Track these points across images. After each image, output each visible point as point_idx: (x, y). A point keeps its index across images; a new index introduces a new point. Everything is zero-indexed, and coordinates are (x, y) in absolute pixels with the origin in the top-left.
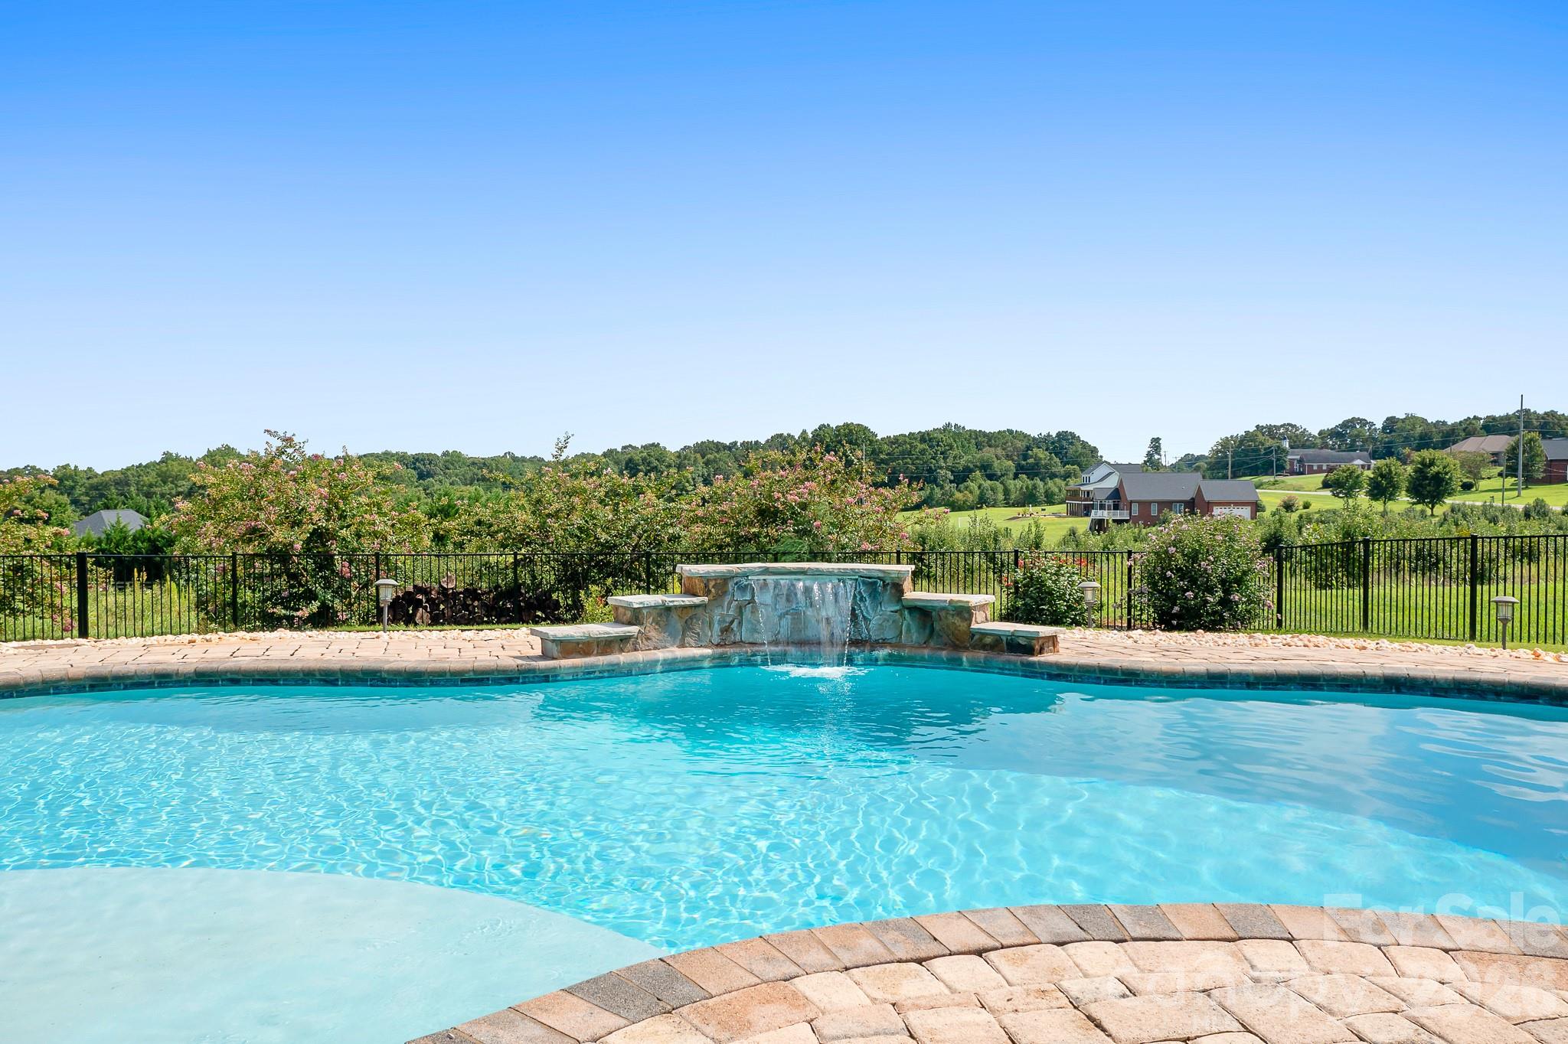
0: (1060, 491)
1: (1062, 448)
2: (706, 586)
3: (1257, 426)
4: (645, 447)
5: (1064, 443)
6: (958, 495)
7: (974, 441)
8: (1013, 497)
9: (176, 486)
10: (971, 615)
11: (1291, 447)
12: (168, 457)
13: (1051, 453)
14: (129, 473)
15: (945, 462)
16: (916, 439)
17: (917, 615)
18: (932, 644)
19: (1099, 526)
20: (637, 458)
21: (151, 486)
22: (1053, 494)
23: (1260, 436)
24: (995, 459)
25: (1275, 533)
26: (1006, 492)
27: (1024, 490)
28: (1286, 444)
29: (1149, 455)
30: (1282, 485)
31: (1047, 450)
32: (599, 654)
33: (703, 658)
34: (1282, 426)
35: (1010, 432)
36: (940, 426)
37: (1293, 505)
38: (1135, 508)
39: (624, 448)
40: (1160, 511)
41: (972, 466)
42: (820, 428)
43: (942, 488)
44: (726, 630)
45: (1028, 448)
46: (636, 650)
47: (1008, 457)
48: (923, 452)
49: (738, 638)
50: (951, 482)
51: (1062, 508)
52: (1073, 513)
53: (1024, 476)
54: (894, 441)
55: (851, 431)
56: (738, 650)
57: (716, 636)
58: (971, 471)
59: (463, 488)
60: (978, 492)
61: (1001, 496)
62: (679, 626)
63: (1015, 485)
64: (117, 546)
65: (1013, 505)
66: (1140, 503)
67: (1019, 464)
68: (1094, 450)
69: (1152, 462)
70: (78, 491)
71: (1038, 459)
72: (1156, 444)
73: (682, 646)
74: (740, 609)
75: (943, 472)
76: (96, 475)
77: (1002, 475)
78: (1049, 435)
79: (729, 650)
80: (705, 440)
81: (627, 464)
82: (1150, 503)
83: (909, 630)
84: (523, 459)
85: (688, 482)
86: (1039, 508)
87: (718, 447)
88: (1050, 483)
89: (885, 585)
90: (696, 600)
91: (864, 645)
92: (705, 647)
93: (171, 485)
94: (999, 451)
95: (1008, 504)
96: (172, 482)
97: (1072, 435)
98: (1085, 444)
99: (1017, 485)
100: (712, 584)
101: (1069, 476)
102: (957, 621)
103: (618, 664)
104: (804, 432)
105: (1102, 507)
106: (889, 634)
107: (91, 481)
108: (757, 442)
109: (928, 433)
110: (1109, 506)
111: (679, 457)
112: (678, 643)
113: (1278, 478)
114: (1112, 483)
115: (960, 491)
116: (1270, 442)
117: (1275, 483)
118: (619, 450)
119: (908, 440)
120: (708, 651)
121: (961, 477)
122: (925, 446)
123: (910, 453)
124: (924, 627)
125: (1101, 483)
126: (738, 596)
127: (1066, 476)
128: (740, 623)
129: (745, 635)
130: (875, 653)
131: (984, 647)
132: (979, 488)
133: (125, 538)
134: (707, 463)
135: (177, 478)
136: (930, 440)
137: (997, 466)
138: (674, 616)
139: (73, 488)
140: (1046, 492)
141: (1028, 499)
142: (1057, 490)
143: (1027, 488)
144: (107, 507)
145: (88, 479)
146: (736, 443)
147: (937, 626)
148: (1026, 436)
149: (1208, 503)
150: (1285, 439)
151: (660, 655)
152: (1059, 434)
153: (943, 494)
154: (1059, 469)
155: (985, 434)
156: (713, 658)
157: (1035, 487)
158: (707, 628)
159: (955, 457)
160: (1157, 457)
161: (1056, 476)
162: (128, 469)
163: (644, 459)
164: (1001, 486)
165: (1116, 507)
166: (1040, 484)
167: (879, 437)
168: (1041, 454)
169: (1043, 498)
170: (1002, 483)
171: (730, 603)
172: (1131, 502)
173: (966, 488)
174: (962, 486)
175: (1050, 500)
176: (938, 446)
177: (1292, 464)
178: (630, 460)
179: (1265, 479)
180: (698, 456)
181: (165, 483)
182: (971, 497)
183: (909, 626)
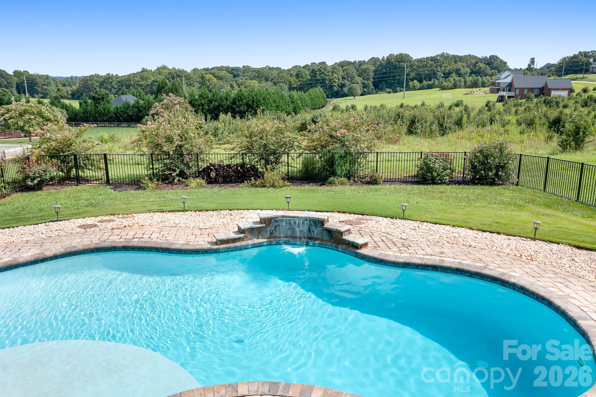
0: (488, 81)
1: (491, 62)
2: (265, 221)
3: (580, 52)
4: (320, 63)
5: (492, 60)
6: (445, 84)
7: (453, 60)
8: (468, 84)
9: (147, 81)
10: (343, 234)
11: (594, 61)
12: (144, 70)
13: (486, 65)
14: (130, 76)
15: (441, 69)
16: (429, 59)
17: (327, 232)
18: (332, 240)
19: (501, 99)
20: (316, 69)
21: (138, 81)
22: (485, 83)
23: (580, 56)
24: (462, 68)
25: (559, 117)
26: (465, 82)
27: (473, 81)
28: (591, 60)
29: (529, 65)
30: (586, 79)
31: (485, 63)
32: (232, 243)
33: (264, 242)
34: (591, 52)
35: (470, 55)
36: (440, 53)
37: (587, 90)
38: (518, 91)
39: (312, 64)
40: (528, 92)
41: (452, 71)
42: (390, 56)
43: (439, 80)
44: (271, 233)
45: (477, 63)
46: (243, 241)
47: (468, 66)
48: (432, 65)
49: (275, 235)
50: (443, 77)
51: (487, 89)
52: (492, 92)
53: (474, 75)
54: (420, 61)
55: (402, 57)
56: (274, 239)
57: (268, 235)
58: (451, 73)
59: (250, 81)
60: (453, 82)
61: (463, 84)
62: (257, 233)
63: (469, 79)
64: (127, 110)
65: (468, 88)
66: (520, 89)
67: (472, 70)
68: (505, 63)
69: (530, 69)
70: (113, 84)
71: (480, 68)
72: (533, 61)
73: (258, 238)
74: (276, 227)
75: (439, 73)
76: (119, 77)
77: (464, 75)
78: (486, 57)
79: (272, 240)
80: (343, 60)
81: (312, 71)
82: (524, 89)
83: (325, 236)
84: (273, 68)
85: (336, 78)
86: (478, 89)
87: (349, 63)
88: (484, 78)
89: (319, 222)
90: (262, 225)
91: (312, 239)
92: (265, 239)
93: (145, 81)
94: (464, 64)
95: (466, 87)
96: (145, 80)
97: (496, 57)
98: (501, 61)
99: (470, 79)
100: (266, 220)
101: (493, 75)
102: (339, 235)
103: (237, 246)
104: (384, 57)
105: (503, 90)
106: (320, 237)
107: (118, 79)
108: (364, 61)
109: (434, 57)
110: (507, 90)
111: (332, 68)
112: (256, 238)
113: (585, 76)
114: (509, 80)
115: (446, 82)
116: (584, 59)
117: (583, 78)
118: (310, 65)
119: (425, 60)
120: (266, 240)
121: (447, 75)
122: (432, 63)
123: (426, 66)
124: (330, 235)
125: (505, 79)
126: (275, 224)
127: (491, 75)
128: (276, 231)
129: (277, 235)
130: (315, 242)
131: (346, 244)
132: (454, 80)
133: (129, 107)
134: (343, 71)
135: (147, 78)
136: (435, 60)
137: (462, 71)
138: (255, 230)
139: (112, 82)
140: (482, 82)
141: (474, 85)
142: (487, 81)
143: (474, 80)
144: (123, 94)
145: (117, 78)
146: (356, 61)
147: (333, 235)
148: (476, 57)
149: (550, 89)
150: (591, 58)
151: (250, 242)
152: (490, 57)
153: (439, 83)
154: (489, 71)
155: (459, 57)
156: (267, 242)
157: (477, 80)
158: (265, 233)
159: (445, 67)
160: (532, 66)
161: (487, 75)
162: (130, 75)
163: (319, 69)
164: (463, 79)
165: (510, 90)
166: (480, 78)
167: (414, 59)
168: (482, 65)
169: (481, 84)
170: (464, 78)
171: (272, 226)
172: (516, 89)
173: (449, 80)
174: (447, 80)
175: (483, 85)
176: (438, 62)
177: (593, 70)
178: (313, 70)
179: (580, 76)
180: (340, 68)
181: (143, 80)
182: (450, 84)
183: (325, 234)
